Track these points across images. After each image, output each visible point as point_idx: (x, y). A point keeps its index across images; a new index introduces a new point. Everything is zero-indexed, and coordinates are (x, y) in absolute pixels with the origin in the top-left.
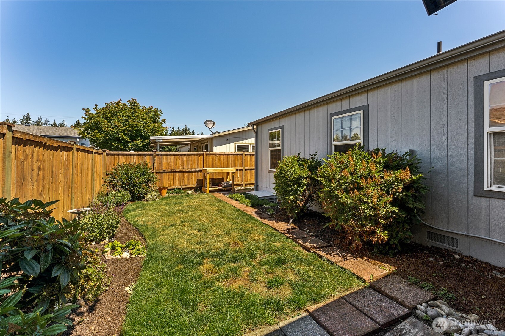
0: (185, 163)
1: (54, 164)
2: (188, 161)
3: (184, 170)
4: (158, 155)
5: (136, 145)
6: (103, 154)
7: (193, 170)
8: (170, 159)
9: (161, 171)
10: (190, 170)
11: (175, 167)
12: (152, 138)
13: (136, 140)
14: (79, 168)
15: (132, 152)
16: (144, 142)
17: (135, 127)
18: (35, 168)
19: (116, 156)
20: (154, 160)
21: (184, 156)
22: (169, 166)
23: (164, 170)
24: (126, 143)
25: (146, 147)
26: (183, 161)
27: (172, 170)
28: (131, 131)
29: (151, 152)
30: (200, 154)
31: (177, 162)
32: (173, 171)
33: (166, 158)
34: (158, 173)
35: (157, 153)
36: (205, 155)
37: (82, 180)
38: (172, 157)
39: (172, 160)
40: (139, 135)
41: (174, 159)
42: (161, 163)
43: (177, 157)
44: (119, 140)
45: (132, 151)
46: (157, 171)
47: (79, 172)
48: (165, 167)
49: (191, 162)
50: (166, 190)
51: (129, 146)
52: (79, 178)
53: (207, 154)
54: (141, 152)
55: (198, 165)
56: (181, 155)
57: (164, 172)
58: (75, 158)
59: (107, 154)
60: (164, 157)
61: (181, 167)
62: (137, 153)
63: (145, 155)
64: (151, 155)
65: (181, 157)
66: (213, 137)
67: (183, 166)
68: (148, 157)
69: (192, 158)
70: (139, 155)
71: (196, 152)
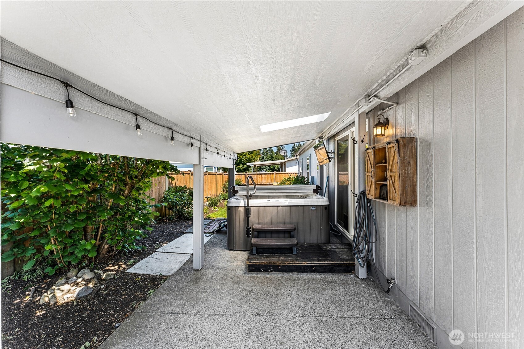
2: (265, 178)
3: (262, 183)
5: (239, 169)
7: (268, 183)
8: (255, 177)
10: (266, 183)
12: (248, 164)
14: (210, 182)
16: (244, 167)
25: (244, 170)
26: (262, 178)
29: (244, 173)
30: (272, 174)
31: (258, 179)
32: (256, 184)
35: (248, 173)
36: (275, 174)
38: (256, 175)
41: (257, 176)
43: (258, 175)
49: (266, 179)
52: (210, 186)
53: (276, 174)
55: (271, 180)
56: (261, 174)
58: (208, 178)
59: (224, 175)
61: (261, 182)
62: (237, 173)
63: (241, 175)
64: (245, 174)
65: (261, 175)
66: (285, 161)
67: (262, 181)
68: (243, 176)
69: (267, 176)
70: (239, 174)
71: (270, 173)
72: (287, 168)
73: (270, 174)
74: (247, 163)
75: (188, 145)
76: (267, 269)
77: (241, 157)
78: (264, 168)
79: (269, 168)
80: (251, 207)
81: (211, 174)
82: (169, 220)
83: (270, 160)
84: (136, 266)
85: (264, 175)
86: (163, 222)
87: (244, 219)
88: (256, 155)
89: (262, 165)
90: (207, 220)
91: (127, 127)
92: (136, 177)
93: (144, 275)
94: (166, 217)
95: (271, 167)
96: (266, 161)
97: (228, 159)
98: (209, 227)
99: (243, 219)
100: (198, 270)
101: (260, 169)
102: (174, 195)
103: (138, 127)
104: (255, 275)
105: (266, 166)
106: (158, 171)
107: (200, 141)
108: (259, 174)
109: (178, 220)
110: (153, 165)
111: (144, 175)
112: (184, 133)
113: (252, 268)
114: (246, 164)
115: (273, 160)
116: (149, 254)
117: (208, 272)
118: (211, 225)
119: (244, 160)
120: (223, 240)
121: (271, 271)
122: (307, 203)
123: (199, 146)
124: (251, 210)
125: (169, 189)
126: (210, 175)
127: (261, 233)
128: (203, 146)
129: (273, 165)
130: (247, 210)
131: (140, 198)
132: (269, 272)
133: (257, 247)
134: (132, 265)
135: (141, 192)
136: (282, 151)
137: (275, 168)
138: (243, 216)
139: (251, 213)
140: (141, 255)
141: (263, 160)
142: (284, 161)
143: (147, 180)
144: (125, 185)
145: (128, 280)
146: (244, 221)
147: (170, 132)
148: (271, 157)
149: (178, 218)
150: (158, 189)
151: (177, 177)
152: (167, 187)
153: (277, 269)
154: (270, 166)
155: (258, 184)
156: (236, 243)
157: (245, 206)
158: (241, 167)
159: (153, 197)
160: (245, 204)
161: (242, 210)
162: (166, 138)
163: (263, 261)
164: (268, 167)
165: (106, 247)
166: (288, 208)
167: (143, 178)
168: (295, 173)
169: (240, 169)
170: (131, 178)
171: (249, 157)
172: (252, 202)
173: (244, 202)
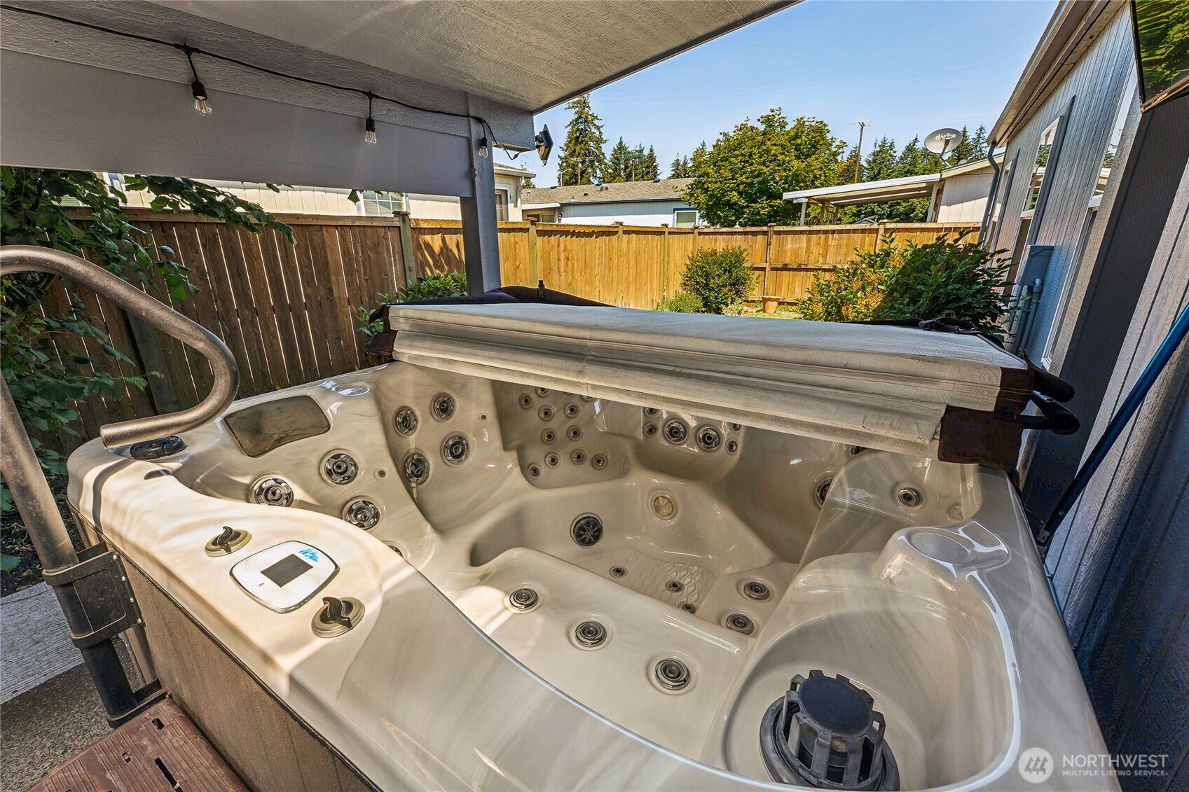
0: (831, 250)
1: (588, 253)
2: (839, 246)
3: (825, 266)
4: (777, 233)
6: (693, 233)
8: (800, 241)
9: (780, 266)
11: (808, 260)
12: (787, 196)
13: (757, 202)
15: (737, 228)
16: (772, 206)
17: (757, 177)
18: (562, 258)
19: (711, 236)
20: (769, 244)
21: (830, 235)
22: (796, 258)
23: (786, 265)
24: (739, 211)
26: (826, 248)
27: (800, 265)
28: (751, 184)
29: (765, 228)
30: (871, 231)
31: (814, 249)
32: (803, 267)
33: (792, 240)
34: (772, 269)
35: (776, 229)
36: (880, 232)
38: (804, 237)
39: (804, 245)
40: (764, 190)
41: (808, 241)
42: (781, 252)
43: (814, 237)
44: (730, 205)
45: (737, 226)
46: (773, 266)
48: (788, 259)
49: (844, 250)
50: (776, 303)
51: (745, 216)
53: (886, 230)
54: (749, 229)
56: (825, 232)
57: (785, 268)
58: (624, 244)
59: (700, 234)
60: (790, 237)
61: (821, 260)
62: (742, 230)
63: (754, 234)
64: (765, 233)
65: (823, 236)
66: (942, 180)
67: (825, 256)
68: (760, 238)
69: (850, 239)
70: (746, 233)
71: (868, 227)
73: (863, 231)
74: (785, 190)
77: (766, 170)
78: (873, 213)
79: (891, 211)
81: (639, 233)
85: (836, 236)
89: (864, 201)
95: (902, 207)
101: (858, 214)
108: (818, 232)
114: (780, 197)
119: (777, 183)
126: (634, 236)
129: (907, 198)
137: (914, 210)
142: (935, 177)
155: (810, 267)
158: (762, 206)
168: (970, 230)
169: (758, 213)
171: (798, 170)
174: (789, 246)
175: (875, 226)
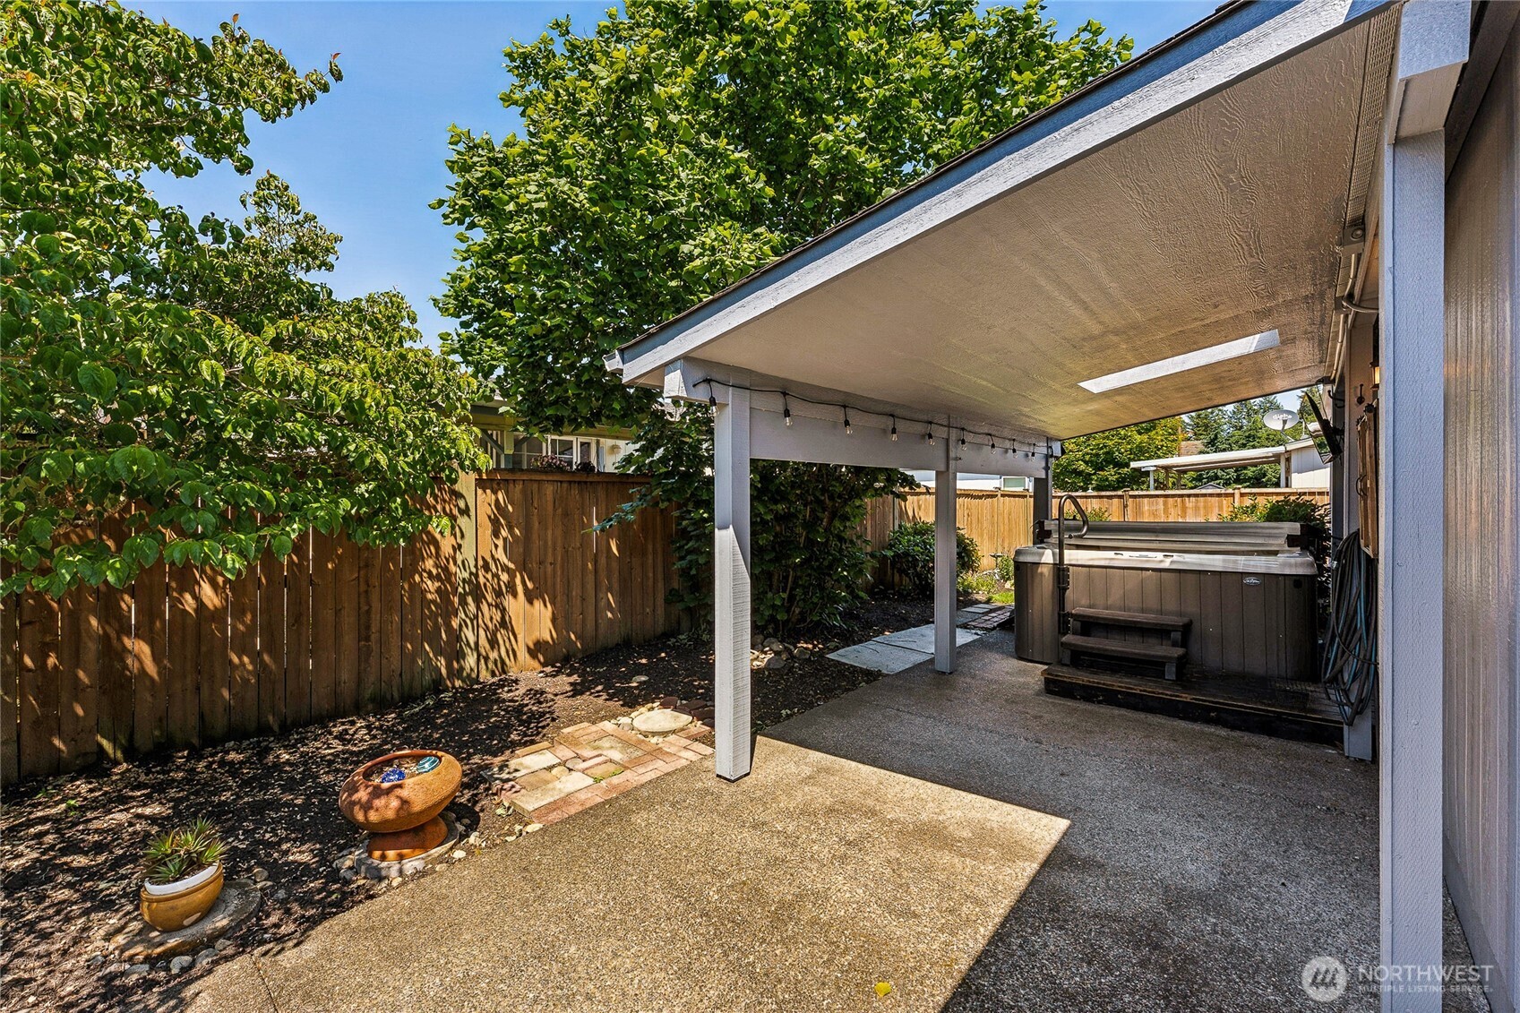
0: (1189, 512)
1: (980, 512)
2: (1197, 508)
4: (1131, 496)
5: (1102, 480)
8: (1157, 504)
12: (1134, 465)
13: (1104, 470)
15: (1090, 492)
16: (1119, 473)
17: (1102, 448)
20: (1125, 506)
24: (1088, 478)
25: (1121, 483)
26: (1184, 510)
28: (1097, 455)
29: (1120, 493)
30: (1227, 495)
31: (1172, 511)
35: (1131, 493)
36: (1237, 496)
37: (1010, 530)
38: (1161, 500)
40: (1110, 460)
41: (1165, 504)
42: (1139, 513)
43: (1170, 500)
44: (1078, 473)
47: (1006, 521)
51: (1093, 482)
52: (1007, 527)
53: (1242, 495)
54: (1103, 493)
56: (1180, 496)
58: (1001, 505)
60: (1146, 500)
62: (1095, 493)
63: (1110, 497)
64: (1120, 497)
65: (1179, 500)
66: (1286, 451)
67: (1184, 517)
68: (1116, 500)
69: (1205, 502)
70: (1100, 497)
71: (1218, 491)
72: (1295, 477)
73: (1219, 495)
74: (1134, 460)
75: (923, 437)
76: (1089, 694)
77: (1110, 443)
78: (1216, 477)
79: (1238, 476)
80: (1071, 568)
81: (1009, 496)
82: (900, 595)
83: (1244, 446)
84: (839, 652)
86: (886, 597)
87: (1053, 593)
88: (1170, 434)
89: (1207, 467)
90: (986, 606)
91: (835, 425)
92: (840, 496)
93: (852, 666)
94: (894, 589)
95: (1250, 472)
96: (1224, 450)
97: (1027, 455)
98: (987, 618)
99: (1050, 593)
100: (944, 673)
101: (1199, 478)
102: (909, 541)
103: (847, 423)
104: (1059, 701)
105: (1222, 469)
106: (877, 485)
107: (949, 426)
109: (919, 598)
110: (867, 475)
111: (854, 493)
112: (916, 416)
113: (1054, 687)
114: (1127, 465)
115: (1254, 447)
116: (860, 642)
117: (963, 681)
118: (994, 615)
119: (1122, 454)
120: (1009, 640)
121: (1100, 702)
122: (1231, 565)
123: (945, 436)
124: (1070, 573)
125: (900, 526)
127: (1089, 625)
128: (954, 434)
129: (1255, 465)
130: (1060, 571)
131: (847, 534)
132: (1094, 702)
133: (1072, 651)
134: (833, 650)
135: (848, 524)
136: (1275, 417)
137: (1264, 477)
138: (1051, 587)
139: (1070, 580)
140: (848, 639)
141: (1214, 449)
142: (1281, 449)
143: (858, 503)
144: (824, 510)
145: (830, 666)
146: (1053, 597)
147: (890, 422)
148: (1249, 437)
149: (918, 594)
150: (878, 527)
151: (918, 501)
152: (897, 523)
153: (1112, 698)
154: (1245, 467)
156: (1033, 644)
157: (1054, 564)
158: (1110, 473)
159: (869, 538)
160: (1054, 559)
161: (1045, 570)
162: (884, 431)
163: (1083, 678)
164: (1235, 472)
165: (797, 611)
166: (1173, 574)
167: (850, 498)
168: (1321, 494)
169: (1107, 480)
170: (832, 498)
171: (1141, 443)
172: (1071, 556)
173: (1054, 554)
174: (1146, 508)
175: (1230, 491)
